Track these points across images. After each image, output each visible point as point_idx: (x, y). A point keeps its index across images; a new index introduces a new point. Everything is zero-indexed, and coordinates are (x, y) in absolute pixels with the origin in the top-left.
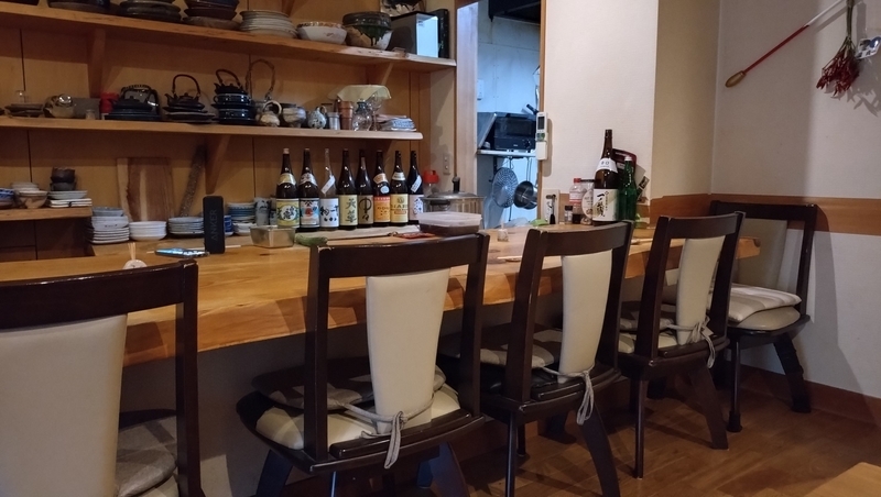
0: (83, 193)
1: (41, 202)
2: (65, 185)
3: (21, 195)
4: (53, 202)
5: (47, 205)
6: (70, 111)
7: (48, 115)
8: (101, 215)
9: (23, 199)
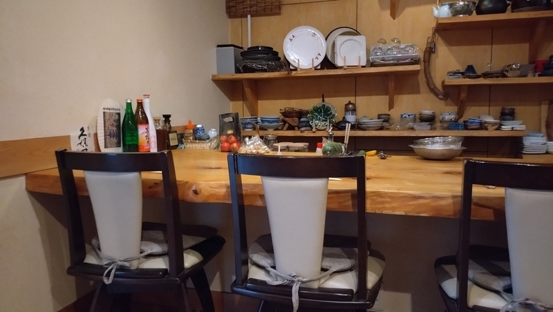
0: (520, 122)
1: (496, 127)
2: (509, 117)
3: (486, 122)
4: (503, 127)
5: (499, 129)
6: (518, 73)
7: (504, 76)
8: (529, 136)
9: (486, 125)
